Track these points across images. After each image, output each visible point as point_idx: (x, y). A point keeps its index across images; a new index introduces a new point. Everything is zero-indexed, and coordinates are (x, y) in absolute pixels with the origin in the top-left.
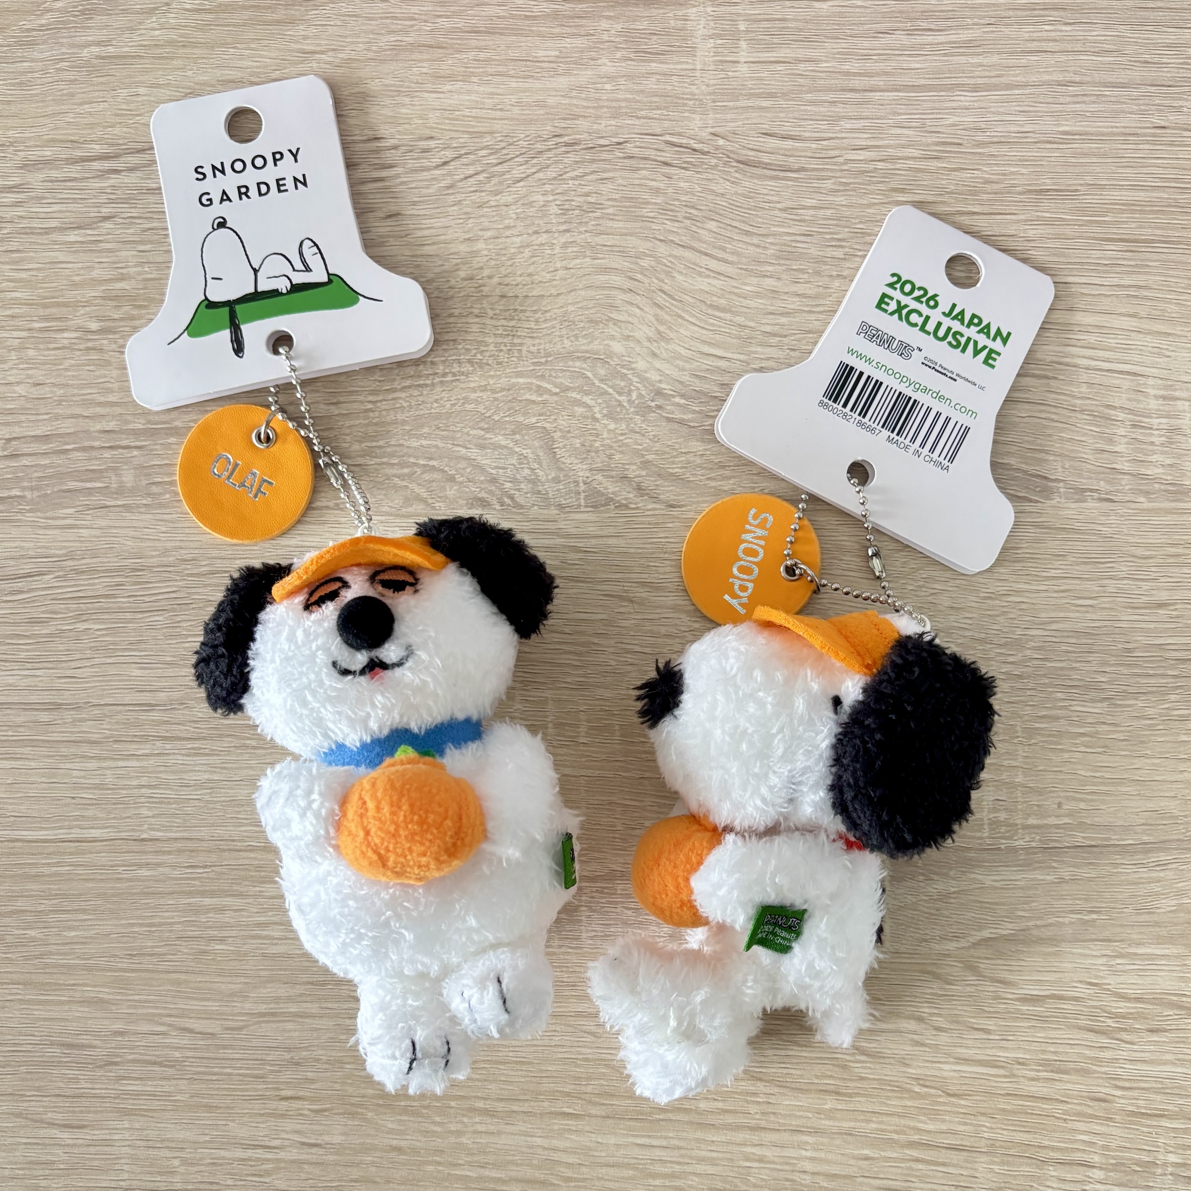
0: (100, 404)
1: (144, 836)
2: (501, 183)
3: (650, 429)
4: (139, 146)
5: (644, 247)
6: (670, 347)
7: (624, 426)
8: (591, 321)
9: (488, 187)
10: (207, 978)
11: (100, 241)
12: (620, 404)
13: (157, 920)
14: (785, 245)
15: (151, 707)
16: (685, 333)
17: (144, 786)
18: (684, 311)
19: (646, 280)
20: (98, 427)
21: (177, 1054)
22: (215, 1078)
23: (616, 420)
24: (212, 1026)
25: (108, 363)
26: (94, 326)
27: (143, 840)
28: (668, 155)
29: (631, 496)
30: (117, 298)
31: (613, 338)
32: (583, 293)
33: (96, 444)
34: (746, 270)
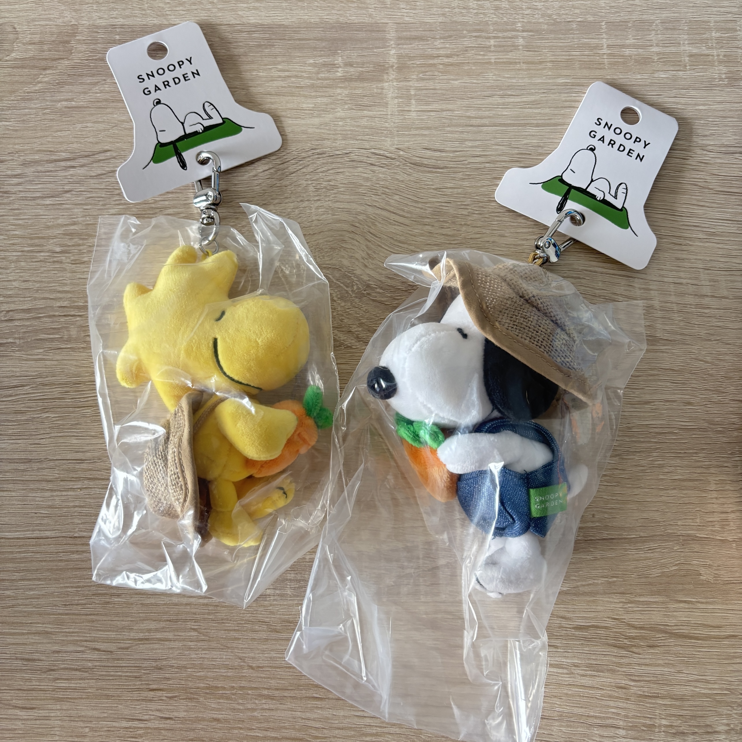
0: (59, 292)
1: (76, 535)
2: (283, 174)
3: (363, 306)
4: (86, 154)
5: (360, 208)
6: (373, 262)
7: (349, 304)
8: (331, 248)
9: (275, 176)
10: (110, 618)
11: (63, 204)
12: (347, 292)
13: (81, 584)
14: (436, 208)
15: (82, 461)
16: (382, 254)
17: (76, 506)
18: (381, 243)
19: (361, 226)
20: (58, 304)
21: (90, 664)
22: (111, 678)
23: (345, 301)
24: (112, 647)
25: (65, 270)
26: (58, 249)
27: (76, 537)
28: (373, 160)
29: (353, 341)
30: (71, 235)
31: (343, 257)
32: (327, 233)
33: (57, 314)
34: (415, 221)
